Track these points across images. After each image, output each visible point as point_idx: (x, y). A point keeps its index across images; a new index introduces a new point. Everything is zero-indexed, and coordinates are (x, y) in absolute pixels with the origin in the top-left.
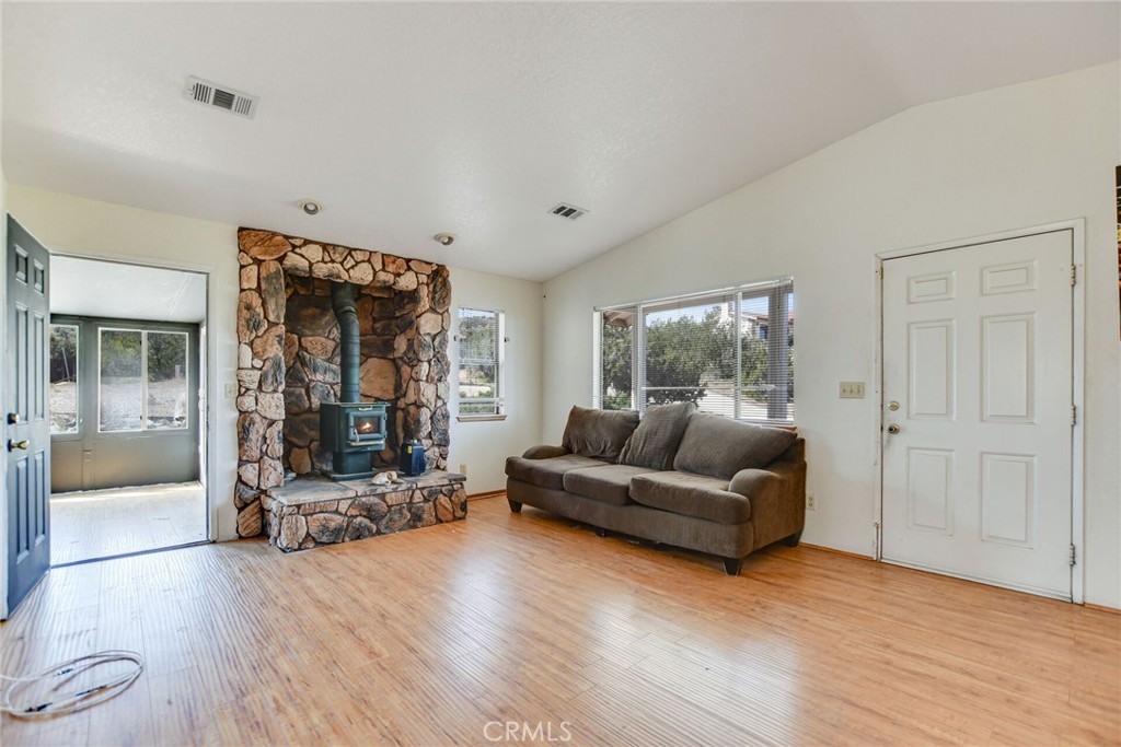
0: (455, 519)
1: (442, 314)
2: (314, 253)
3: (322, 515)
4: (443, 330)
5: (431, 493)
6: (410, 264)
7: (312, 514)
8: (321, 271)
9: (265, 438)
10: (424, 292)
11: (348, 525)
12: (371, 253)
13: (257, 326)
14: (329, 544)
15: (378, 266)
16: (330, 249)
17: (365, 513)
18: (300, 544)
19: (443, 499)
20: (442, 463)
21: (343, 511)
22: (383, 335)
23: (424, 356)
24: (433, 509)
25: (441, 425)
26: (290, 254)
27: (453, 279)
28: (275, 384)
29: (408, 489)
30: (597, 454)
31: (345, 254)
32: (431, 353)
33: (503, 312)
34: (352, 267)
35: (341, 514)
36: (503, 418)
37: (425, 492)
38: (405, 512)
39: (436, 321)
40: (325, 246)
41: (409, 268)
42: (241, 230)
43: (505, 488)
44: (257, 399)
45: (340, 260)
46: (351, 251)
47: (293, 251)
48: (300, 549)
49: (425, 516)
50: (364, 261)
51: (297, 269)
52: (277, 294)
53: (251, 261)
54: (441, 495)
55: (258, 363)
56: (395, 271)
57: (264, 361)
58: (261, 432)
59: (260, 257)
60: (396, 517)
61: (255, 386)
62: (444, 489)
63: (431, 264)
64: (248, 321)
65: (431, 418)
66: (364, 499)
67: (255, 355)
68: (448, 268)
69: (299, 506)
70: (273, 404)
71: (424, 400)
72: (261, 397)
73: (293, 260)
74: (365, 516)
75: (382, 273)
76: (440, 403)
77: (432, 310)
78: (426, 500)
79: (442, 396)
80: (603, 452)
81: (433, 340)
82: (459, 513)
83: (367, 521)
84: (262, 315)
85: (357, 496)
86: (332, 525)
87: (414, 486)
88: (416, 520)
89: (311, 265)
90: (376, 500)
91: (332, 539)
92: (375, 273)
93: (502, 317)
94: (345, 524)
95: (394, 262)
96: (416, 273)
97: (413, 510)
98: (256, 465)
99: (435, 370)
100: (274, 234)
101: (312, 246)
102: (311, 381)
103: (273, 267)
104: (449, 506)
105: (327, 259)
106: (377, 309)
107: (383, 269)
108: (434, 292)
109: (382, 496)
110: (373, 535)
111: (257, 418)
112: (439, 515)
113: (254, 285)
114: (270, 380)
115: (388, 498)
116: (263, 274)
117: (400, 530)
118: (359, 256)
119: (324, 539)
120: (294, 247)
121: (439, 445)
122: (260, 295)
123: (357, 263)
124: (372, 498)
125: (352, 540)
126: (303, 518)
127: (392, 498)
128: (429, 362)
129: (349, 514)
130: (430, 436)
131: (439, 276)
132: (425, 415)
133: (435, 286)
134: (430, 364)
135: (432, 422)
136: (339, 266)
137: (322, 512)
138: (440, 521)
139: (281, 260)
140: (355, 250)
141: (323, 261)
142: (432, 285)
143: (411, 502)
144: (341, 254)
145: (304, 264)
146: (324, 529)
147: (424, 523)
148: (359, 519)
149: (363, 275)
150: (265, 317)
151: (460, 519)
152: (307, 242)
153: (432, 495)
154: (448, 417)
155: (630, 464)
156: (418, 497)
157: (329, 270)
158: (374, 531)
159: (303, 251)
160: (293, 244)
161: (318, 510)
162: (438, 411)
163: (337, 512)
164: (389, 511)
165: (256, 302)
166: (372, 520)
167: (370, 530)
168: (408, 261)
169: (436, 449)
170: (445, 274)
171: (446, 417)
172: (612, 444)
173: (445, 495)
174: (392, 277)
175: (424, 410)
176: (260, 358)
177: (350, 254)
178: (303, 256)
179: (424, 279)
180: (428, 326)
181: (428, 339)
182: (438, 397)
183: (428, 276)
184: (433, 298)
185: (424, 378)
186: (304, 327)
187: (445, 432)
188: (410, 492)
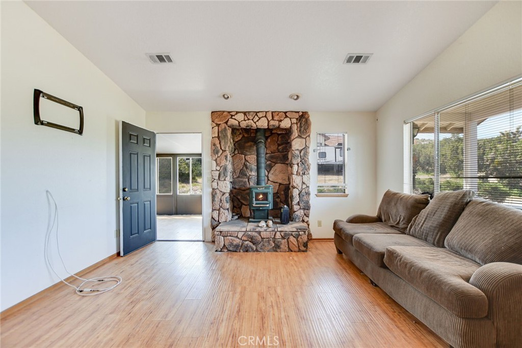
0: (300, 251)
1: (305, 138)
2: (240, 117)
3: (230, 237)
4: (306, 147)
5: (286, 235)
6: (287, 114)
7: (226, 236)
8: (244, 125)
9: (221, 200)
10: (295, 127)
11: (242, 244)
12: (266, 112)
13: (217, 153)
14: (233, 251)
15: (270, 118)
16: (247, 114)
17: (250, 240)
18: (221, 249)
19: (292, 238)
20: (306, 219)
21: (240, 237)
22: (283, 152)
23: (295, 162)
24: (287, 243)
25: (305, 198)
26: (230, 119)
27: (312, 119)
28: (224, 177)
29: (273, 231)
30: (394, 224)
31: (254, 115)
32: (299, 160)
33: (347, 133)
34: (258, 121)
35: (239, 238)
36: (347, 196)
37: (282, 234)
38: (271, 242)
39: (301, 142)
40: (245, 113)
41: (286, 117)
42: (212, 112)
43: (333, 237)
44: (218, 184)
45: (252, 118)
46: (257, 113)
47: (231, 118)
48: (221, 251)
49: (282, 246)
50: (263, 117)
51: (233, 125)
52: (225, 137)
53: (215, 125)
54: (292, 237)
55: (218, 168)
56: (279, 119)
57: (221, 167)
58: (219, 198)
59: (219, 123)
60: (266, 244)
61: (217, 178)
62: (293, 233)
63: (298, 112)
64: (214, 150)
65: (299, 194)
66: (250, 233)
67: (217, 165)
68: (309, 113)
69: (221, 232)
70: (224, 186)
71: (295, 185)
72: (219, 182)
73: (232, 122)
74: (250, 241)
75: (272, 121)
76: (304, 186)
77: (300, 136)
78: (283, 238)
79: (306, 183)
80: (398, 223)
81: (300, 153)
82: (302, 248)
83: (251, 244)
84: (219, 148)
85: (246, 231)
86: (235, 243)
87: (276, 230)
88: (277, 248)
89: (239, 123)
90: (256, 234)
91: (234, 249)
92: (269, 122)
93: (346, 135)
94: (241, 244)
95: (278, 115)
96: (290, 119)
97: (276, 242)
98: (218, 212)
99: (301, 168)
100: (224, 112)
101: (239, 114)
102: (250, 175)
103: (223, 126)
104: (296, 243)
105: (246, 119)
106: (280, 139)
107: (273, 119)
108: (301, 127)
109: (259, 233)
110: (254, 251)
111: (218, 192)
112: (290, 247)
113: (217, 135)
114: (222, 175)
115: (262, 233)
116: (220, 130)
117: (268, 251)
118: (260, 115)
119: (231, 249)
120: (232, 116)
121: (304, 209)
122: (219, 139)
123: (260, 118)
124: (254, 233)
125: (244, 252)
126: (222, 238)
127: (264, 234)
128: (298, 164)
129: (242, 239)
130: (298, 204)
131: (303, 119)
132: (295, 193)
133: (300, 124)
134: (298, 166)
135: (299, 197)
136: (251, 121)
137: (230, 236)
138: (290, 250)
139: (226, 123)
140: (259, 112)
141: (245, 120)
142: (299, 124)
143: (274, 238)
144: (252, 115)
145: (236, 123)
146: (231, 244)
147: (282, 250)
148: (247, 242)
149: (263, 124)
150: (221, 148)
151: (303, 251)
152: (237, 113)
153: (285, 236)
154: (309, 194)
155: (413, 236)
156: (278, 235)
157: (247, 124)
158: (255, 249)
159: (235, 117)
160: (231, 114)
161: (229, 235)
162: (303, 191)
163: (237, 237)
164: (262, 241)
165: (217, 142)
166: (254, 244)
167: (252, 249)
168: (285, 113)
169: (302, 211)
170: (306, 116)
171: (308, 194)
172: (404, 218)
173: (294, 237)
174: (278, 122)
175: (295, 190)
176: (219, 166)
177: (256, 115)
178: (235, 119)
179: (294, 121)
180: (297, 145)
181: (297, 152)
182: (303, 183)
183: (297, 119)
184: (300, 130)
185: (295, 173)
186: (246, 151)
187: (307, 202)
188: (274, 233)
